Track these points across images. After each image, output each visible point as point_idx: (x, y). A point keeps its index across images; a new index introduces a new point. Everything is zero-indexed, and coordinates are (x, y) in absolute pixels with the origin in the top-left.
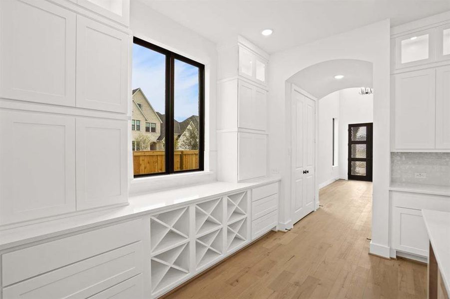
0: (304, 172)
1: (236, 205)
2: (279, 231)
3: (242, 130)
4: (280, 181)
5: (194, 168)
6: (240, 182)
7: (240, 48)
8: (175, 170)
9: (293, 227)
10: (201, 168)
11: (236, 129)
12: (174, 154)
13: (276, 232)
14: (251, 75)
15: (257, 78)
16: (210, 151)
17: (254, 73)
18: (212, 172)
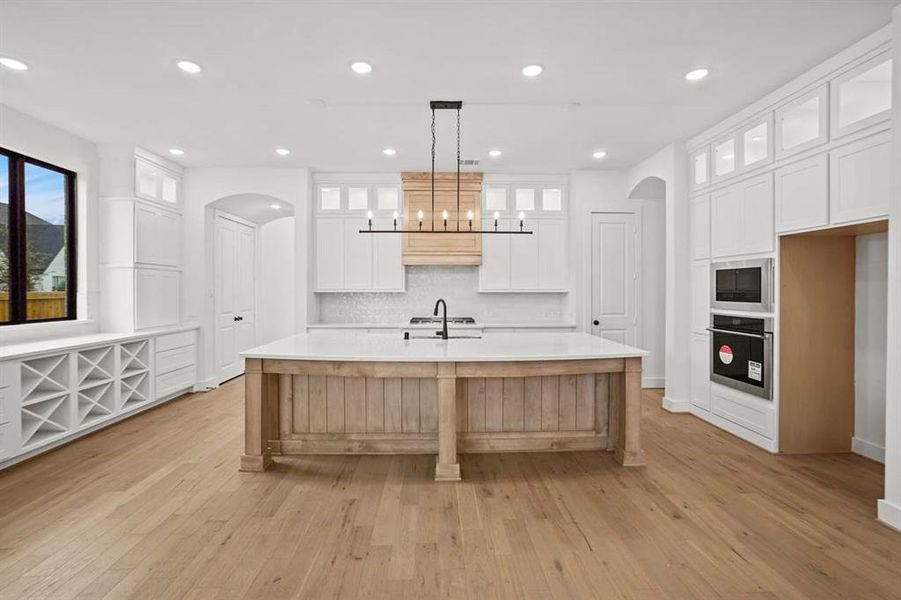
0: (236, 319)
1: (134, 357)
2: (197, 392)
3: (140, 266)
4: (198, 329)
5: (60, 316)
6: (136, 331)
7: (138, 161)
8: (28, 319)
9: (218, 386)
10: (72, 314)
11: (132, 265)
12: (28, 298)
13: (193, 394)
14: (154, 195)
15: (164, 198)
16: (88, 292)
17: (160, 192)
18: (92, 321)
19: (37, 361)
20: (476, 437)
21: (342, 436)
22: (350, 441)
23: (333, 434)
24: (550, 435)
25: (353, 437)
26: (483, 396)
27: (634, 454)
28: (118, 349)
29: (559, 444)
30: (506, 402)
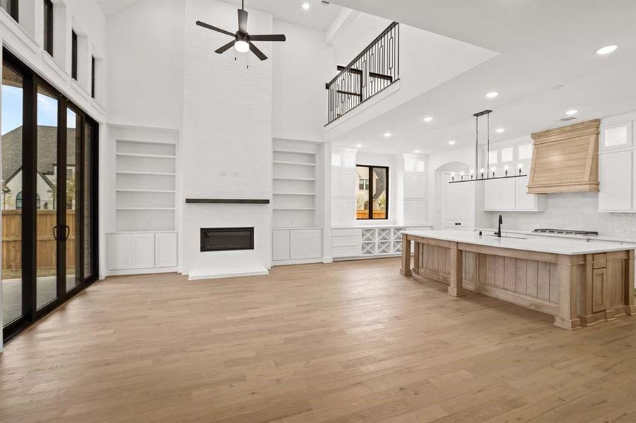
0: (456, 224)
3: (405, 199)
4: (432, 227)
7: (405, 158)
10: (387, 218)
11: (403, 199)
14: (413, 170)
15: (418, 171)
16: (391, 210)
19: (368, 230)
20: (490, 288)
21: (437, 272)
22: (439, 275)
23: (434, 271)
24: (529, 298)
25: (441, 274)
26: (494, 266)
27: (563, 320)
28: (392, 230)
29: (535, 305)
30: (506, 273)
